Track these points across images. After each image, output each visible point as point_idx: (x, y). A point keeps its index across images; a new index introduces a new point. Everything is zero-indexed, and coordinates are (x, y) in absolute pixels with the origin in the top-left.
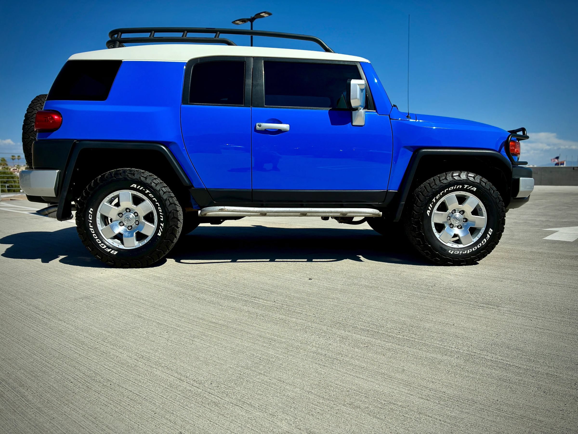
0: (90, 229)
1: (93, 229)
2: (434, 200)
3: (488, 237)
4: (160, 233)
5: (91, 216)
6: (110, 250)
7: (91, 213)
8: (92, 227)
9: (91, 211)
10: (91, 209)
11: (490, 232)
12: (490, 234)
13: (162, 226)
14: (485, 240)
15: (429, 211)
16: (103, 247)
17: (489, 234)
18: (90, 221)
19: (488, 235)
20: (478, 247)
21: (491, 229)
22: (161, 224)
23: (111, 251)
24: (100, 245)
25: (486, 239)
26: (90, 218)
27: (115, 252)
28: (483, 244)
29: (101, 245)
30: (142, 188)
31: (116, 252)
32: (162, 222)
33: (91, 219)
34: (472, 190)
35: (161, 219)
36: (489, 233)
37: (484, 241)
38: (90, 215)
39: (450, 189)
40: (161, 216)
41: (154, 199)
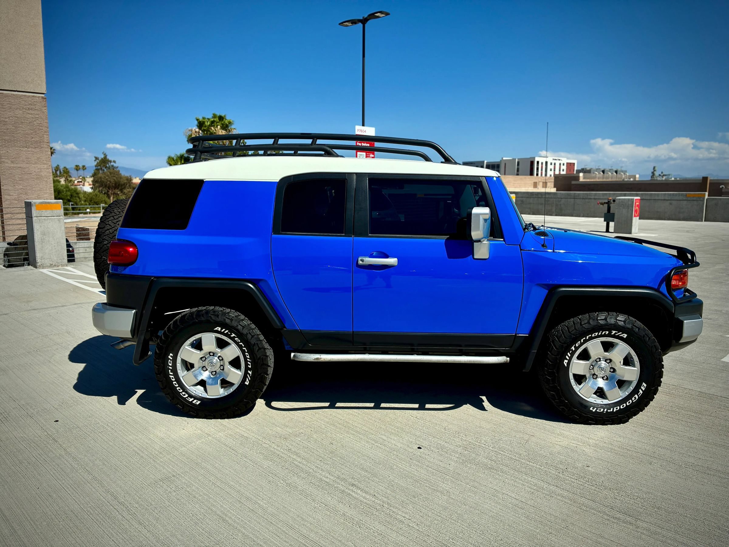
0: (170, 376)
1: (173, 377)
2: (573, 348)
3: (640, 393)
4: (247, 382)
5: (171, 361)
6: (192, 399)
7: (171, 358)
8: (172, 374)
9: (171, 356)
10: (171, 354)
11: (643, 386)
12: (644, 389)
13: (249, 374)
14: (636, 396)
15: (566, 361)
16: (185, 397)
17: (642, 390)
18: (170, 368)
19: (640, 390)
20: (628, 404)
21: (644, 384)
22: (249, 372)
23: (193, 401)
24: (181, 394)
25: (638, 396)
26: (169, 364)
27: (197, 402)
28: (634, 401)
29: (183, 394)
30: (227, 331)
31: (199, 402)
32: (250, 369)
33: (171, 365)
34: (621, 336)
35: (249, 366)
36: (642, 388)
37: (635, 398)
38: (169, 361)
39: (593, 336)
40: (249, 363)
41: (240, 344)
